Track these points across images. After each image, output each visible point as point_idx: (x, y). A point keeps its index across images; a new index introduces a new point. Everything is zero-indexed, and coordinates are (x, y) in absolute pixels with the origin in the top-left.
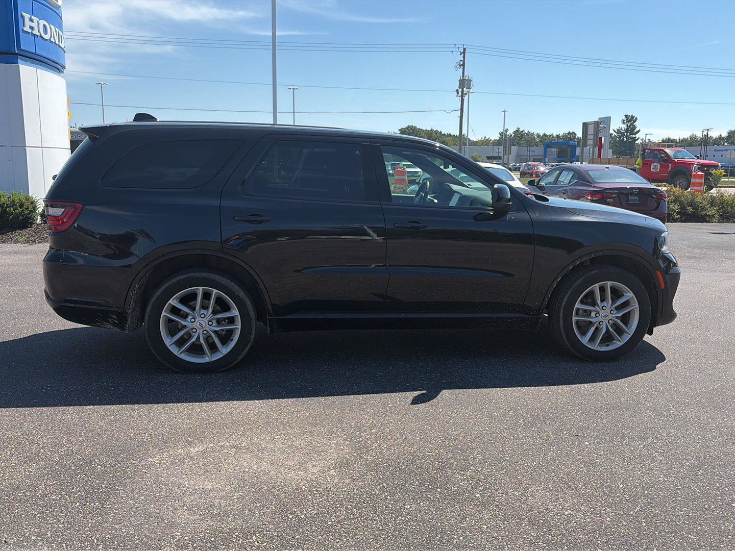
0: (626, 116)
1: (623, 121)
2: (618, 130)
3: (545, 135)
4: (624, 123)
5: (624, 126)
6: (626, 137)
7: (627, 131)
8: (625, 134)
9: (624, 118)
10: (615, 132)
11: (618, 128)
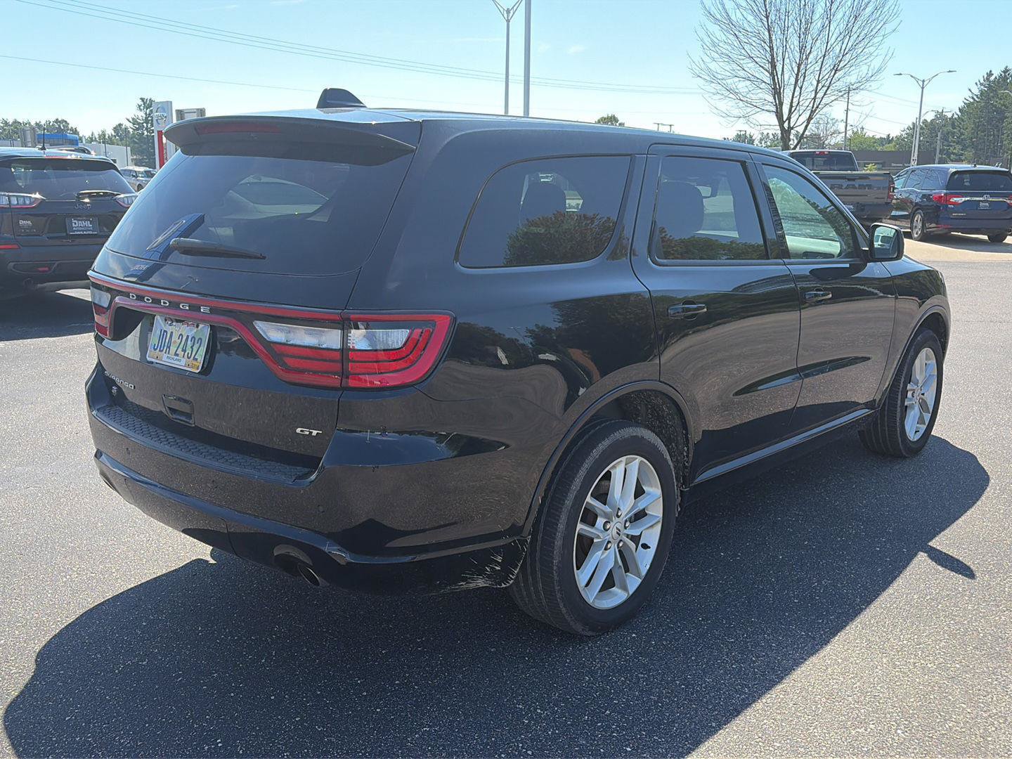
0: (142, 99)
1: (140, 106)
2: (133, 119)
3: (15, 122)
4: (141, 110)
5: (141, 115)
6: (147, 129)
7: (146, 121)
8: (145, 125)
9: (140, 103)
10: (130, 122)
11: (133, 116)
